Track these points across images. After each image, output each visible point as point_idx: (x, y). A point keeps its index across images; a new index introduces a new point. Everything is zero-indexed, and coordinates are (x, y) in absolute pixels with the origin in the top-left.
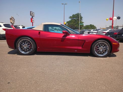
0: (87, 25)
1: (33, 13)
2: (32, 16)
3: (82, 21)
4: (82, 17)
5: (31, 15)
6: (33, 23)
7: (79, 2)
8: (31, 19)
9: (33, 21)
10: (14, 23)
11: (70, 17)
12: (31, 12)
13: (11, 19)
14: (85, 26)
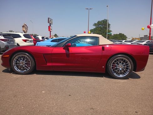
0: (115, 34)
1: (51, 20)
2: (50, 24)
3: (110, 30)
4: (110, 25)
5: (49, 22)
6: (50, 31)
7: (107, 6)
8: (49, 27)
9: (51, 29)
10: (26, 32)
11: (95, 25)
12: (49, 18)
13: (23, 27)
14: (113, 35)
